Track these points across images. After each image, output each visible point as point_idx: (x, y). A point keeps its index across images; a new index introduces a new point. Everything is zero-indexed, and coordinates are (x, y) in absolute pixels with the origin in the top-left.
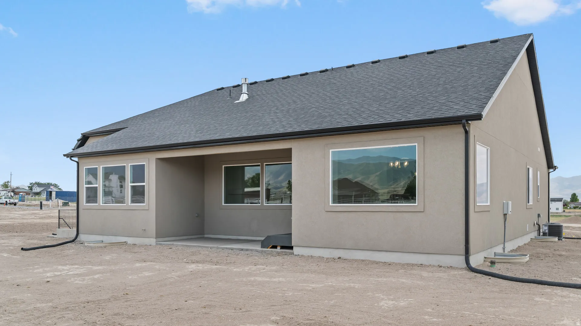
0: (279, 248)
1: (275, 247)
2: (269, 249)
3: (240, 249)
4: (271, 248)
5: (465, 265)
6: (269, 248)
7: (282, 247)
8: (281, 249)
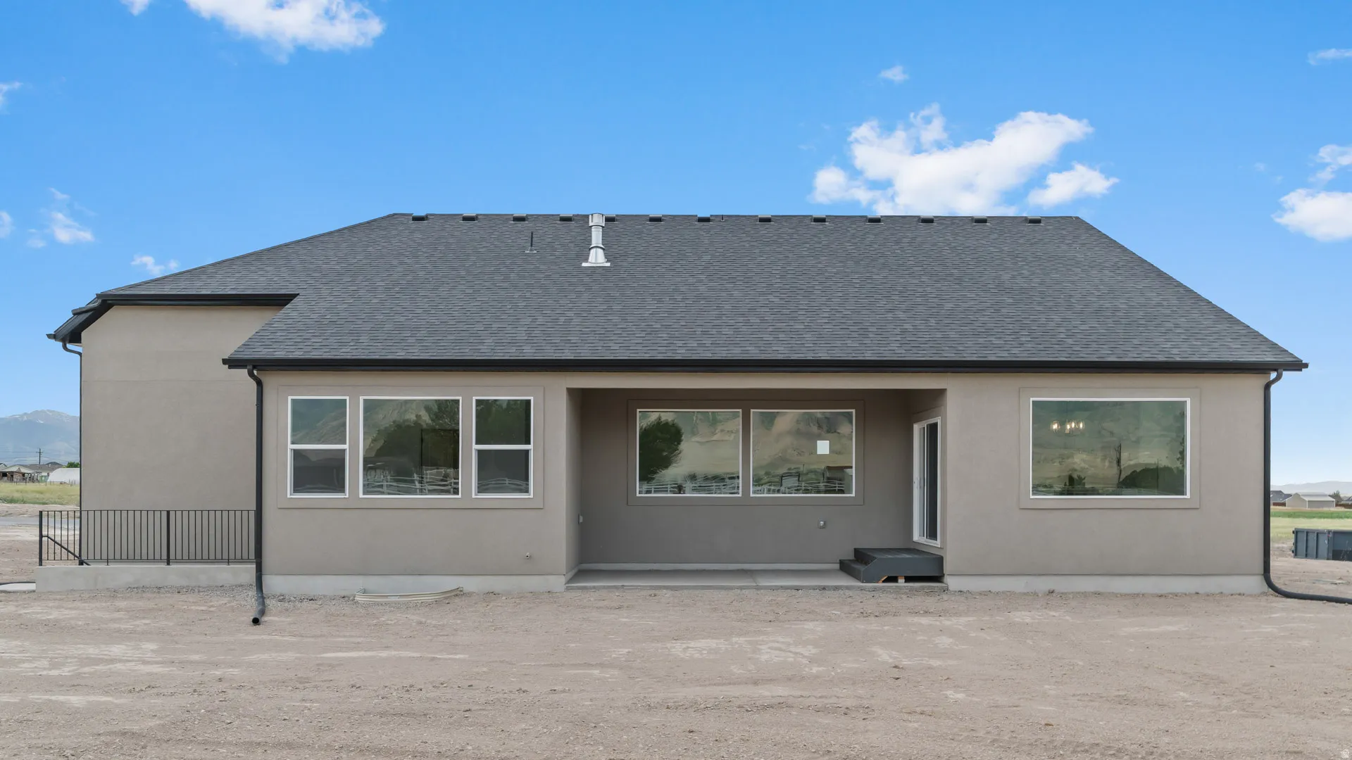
0: (901, 581)
1: (893, 579)
2: (881, 584)
3: (819, 586)
4: (883, 582)
5: (1265, 588)
6: (881, 581)
7: (908, 579)
8: (906, 582)
